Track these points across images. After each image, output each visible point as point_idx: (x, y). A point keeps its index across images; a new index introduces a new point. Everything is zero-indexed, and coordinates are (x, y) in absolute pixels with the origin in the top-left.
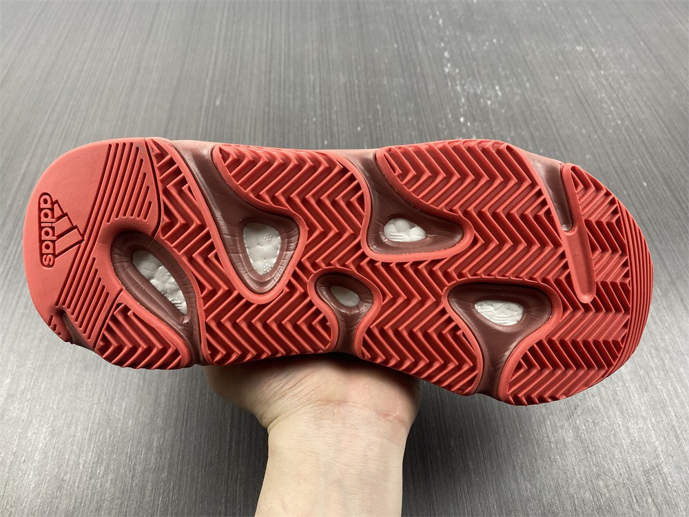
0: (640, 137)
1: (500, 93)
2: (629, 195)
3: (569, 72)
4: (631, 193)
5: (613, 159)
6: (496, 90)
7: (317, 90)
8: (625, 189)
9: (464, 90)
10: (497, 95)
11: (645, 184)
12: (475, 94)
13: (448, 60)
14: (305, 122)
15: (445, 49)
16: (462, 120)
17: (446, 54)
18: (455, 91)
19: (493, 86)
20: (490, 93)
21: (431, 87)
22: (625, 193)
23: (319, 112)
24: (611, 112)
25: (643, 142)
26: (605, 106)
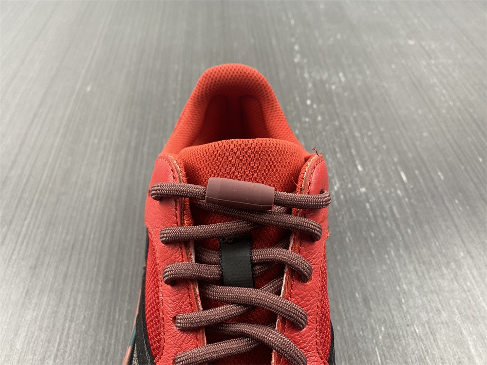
0: (472, 117)
1: (343, 79)
2: (466, 170)
3: (403, 62)
4: (468, 168)
5: (449, 136)
6: (339, 77)
7: (180, 78)
8: (462, 164)
9: (311, 77)
10: (340, 81)
11: (481, 160)
12: (321, 80)
13: (298, 52)
14: (165, 104)
15: (295, 43)
16: (309, 102)
17: (297, 47)
18: (304, 78)
19: (337, 74)
20: (334, 79)
21: (282, 75)
22: (463, 168)
23: (179, 96)
24: (443, 95)
25: (475, 121)
26: (437, 89)
